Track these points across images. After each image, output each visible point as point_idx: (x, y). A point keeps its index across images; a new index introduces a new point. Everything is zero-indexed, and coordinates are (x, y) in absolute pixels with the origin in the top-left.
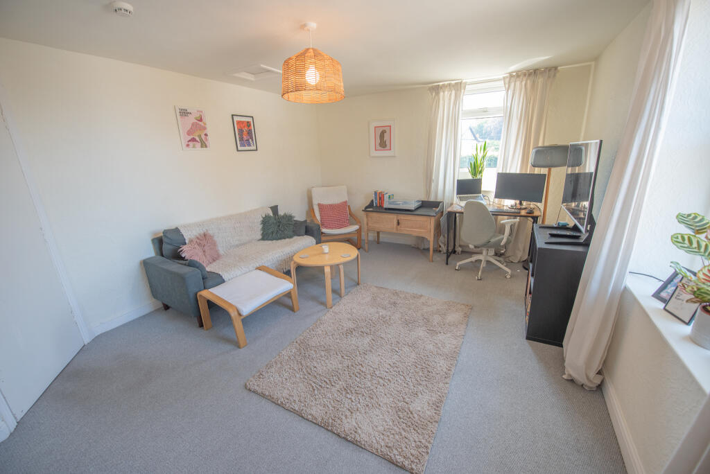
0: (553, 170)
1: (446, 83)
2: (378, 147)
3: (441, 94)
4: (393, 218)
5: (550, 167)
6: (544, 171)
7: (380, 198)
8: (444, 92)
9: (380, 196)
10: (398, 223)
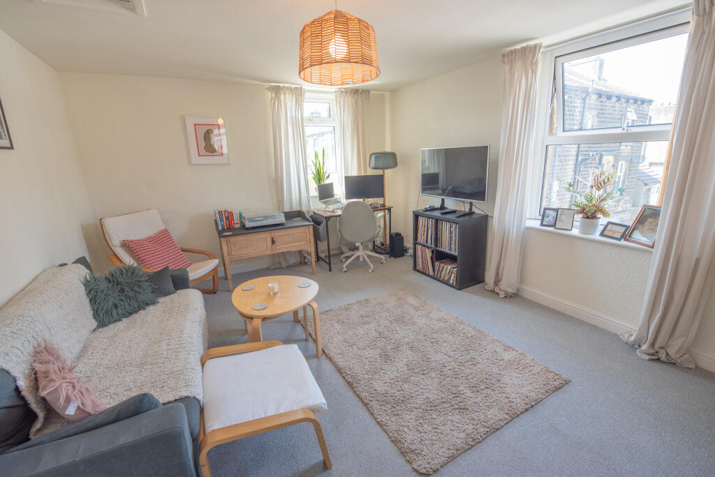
0: (386, 171)
1: (286, 85)
2: (203, 152)
3: (282, 96)
4: (266, 236)
5: (383, 168)
6: (379, 172)
7: (227, 218)
8: (284, 94)
9: (229, 216)
10: (273, 242)
